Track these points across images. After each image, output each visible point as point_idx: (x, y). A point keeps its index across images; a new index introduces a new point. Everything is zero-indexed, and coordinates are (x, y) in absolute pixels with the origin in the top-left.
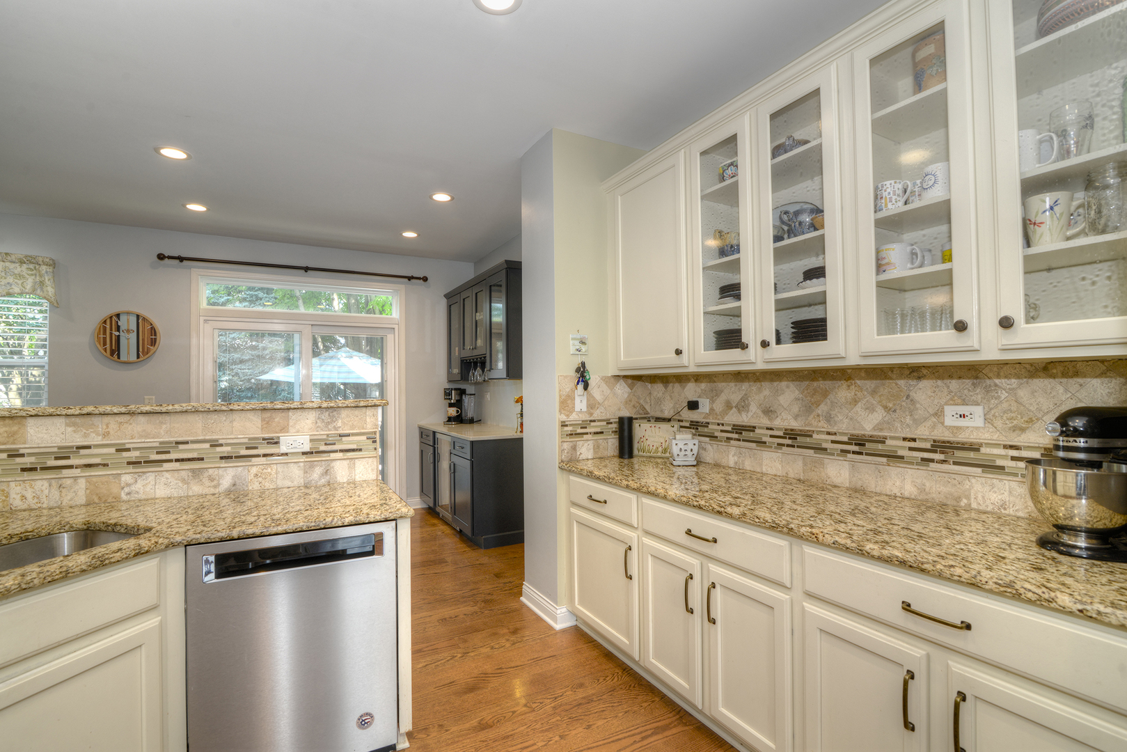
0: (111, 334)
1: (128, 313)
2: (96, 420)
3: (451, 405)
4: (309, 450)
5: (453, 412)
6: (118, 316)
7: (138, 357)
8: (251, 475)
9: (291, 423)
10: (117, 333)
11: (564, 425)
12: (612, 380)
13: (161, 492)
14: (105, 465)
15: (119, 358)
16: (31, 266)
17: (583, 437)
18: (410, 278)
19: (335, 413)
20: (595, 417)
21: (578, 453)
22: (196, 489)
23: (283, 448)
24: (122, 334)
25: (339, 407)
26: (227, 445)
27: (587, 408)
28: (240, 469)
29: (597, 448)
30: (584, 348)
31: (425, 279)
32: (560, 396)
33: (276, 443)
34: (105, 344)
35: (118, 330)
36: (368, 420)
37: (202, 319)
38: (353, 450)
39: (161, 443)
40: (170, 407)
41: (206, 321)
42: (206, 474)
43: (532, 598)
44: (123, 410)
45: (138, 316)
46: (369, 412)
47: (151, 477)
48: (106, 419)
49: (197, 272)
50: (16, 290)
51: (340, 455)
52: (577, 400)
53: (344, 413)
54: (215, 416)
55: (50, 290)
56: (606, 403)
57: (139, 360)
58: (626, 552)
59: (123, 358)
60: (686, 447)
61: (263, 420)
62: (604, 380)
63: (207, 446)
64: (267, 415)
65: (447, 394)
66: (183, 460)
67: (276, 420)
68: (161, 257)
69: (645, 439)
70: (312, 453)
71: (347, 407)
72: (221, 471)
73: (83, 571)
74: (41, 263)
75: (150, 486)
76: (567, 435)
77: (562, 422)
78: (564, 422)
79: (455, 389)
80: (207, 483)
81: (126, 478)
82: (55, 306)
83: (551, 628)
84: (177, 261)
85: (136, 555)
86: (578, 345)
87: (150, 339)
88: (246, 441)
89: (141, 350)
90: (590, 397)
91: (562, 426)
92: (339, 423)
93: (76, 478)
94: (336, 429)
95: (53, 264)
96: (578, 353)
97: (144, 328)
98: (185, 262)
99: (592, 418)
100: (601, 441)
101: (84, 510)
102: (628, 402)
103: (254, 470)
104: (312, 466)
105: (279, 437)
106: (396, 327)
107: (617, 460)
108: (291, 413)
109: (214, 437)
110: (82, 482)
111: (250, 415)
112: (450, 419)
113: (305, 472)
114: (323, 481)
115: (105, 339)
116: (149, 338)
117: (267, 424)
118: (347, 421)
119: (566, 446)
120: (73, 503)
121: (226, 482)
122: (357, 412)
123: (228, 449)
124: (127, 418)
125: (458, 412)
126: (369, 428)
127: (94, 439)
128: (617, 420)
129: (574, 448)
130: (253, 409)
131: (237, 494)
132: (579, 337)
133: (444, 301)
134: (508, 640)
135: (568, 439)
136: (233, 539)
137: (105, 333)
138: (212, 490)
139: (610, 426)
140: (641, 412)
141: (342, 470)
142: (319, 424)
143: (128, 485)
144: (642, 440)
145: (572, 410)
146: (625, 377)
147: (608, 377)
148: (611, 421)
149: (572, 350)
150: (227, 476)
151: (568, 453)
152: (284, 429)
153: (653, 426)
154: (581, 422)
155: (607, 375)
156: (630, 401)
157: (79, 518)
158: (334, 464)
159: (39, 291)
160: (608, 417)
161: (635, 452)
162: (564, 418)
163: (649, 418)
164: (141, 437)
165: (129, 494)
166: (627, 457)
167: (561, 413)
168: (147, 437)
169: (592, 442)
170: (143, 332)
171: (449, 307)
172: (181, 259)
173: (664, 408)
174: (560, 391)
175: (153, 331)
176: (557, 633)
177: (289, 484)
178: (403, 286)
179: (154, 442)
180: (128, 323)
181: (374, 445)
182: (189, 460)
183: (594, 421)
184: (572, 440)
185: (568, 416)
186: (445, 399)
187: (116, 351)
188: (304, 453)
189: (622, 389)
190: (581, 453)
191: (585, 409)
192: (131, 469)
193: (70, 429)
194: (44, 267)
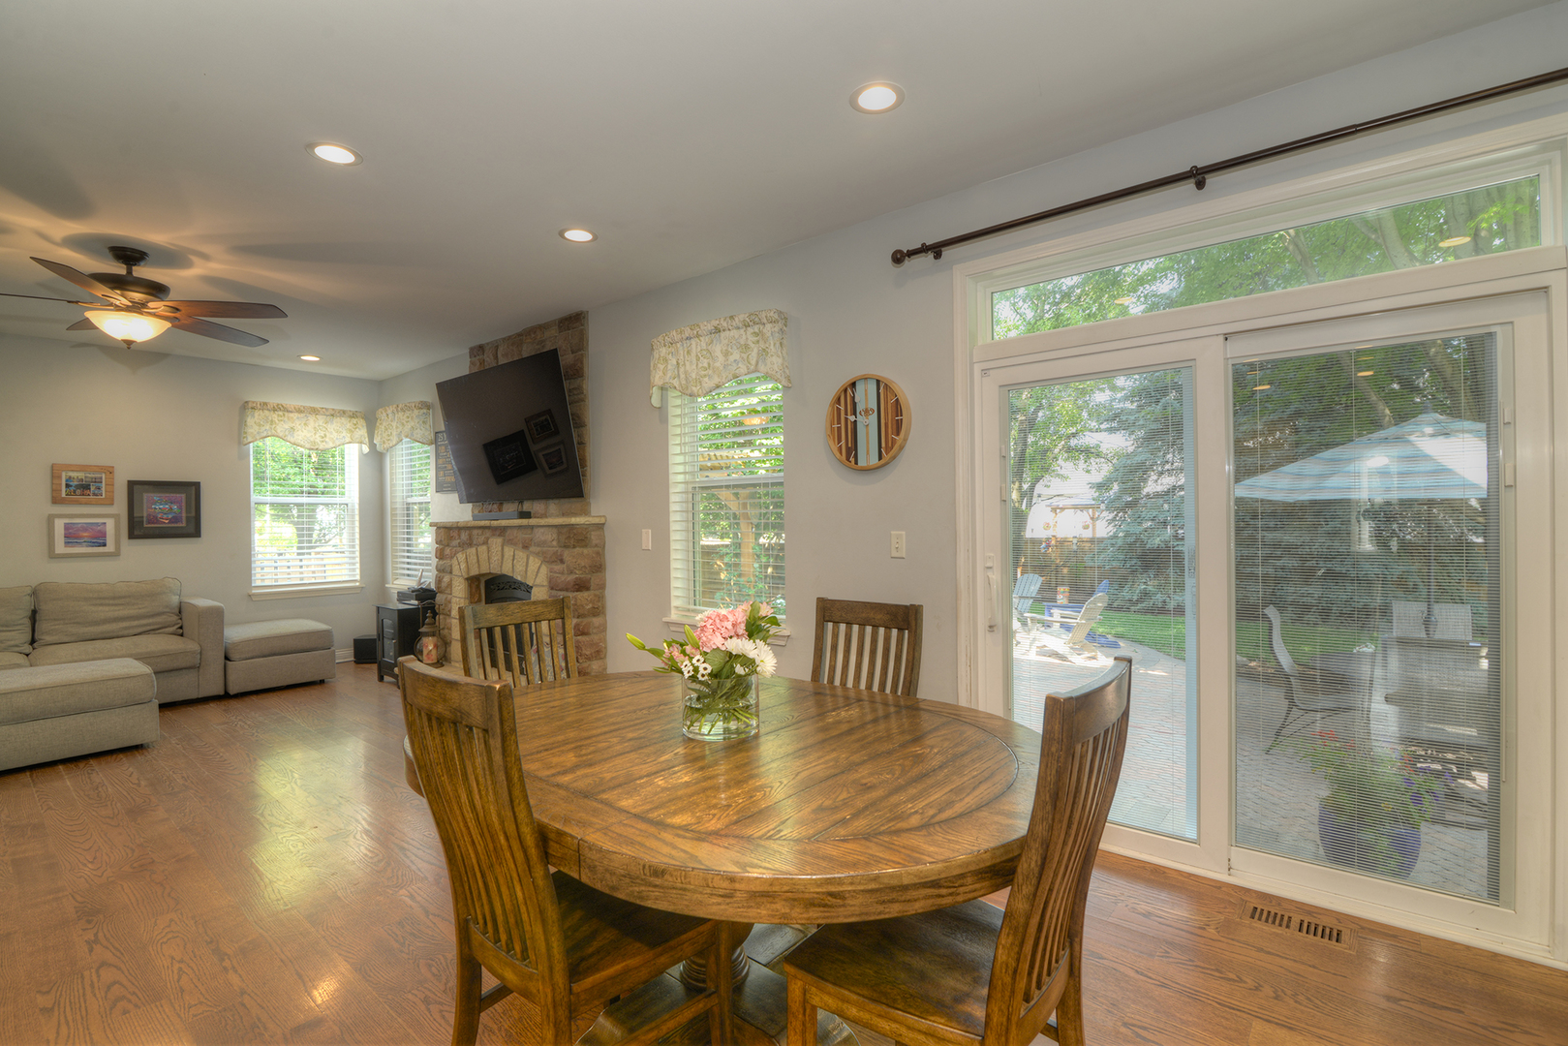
0: (846, 419)
1: (866, 378)
6: (853, 385)
7: (880, 458)
10: (852, 418)
15: (856, 463)
16: (756, 329)
24: (860, 418)
34: (839, 441)
35: (855, 413)
37: (977, 368)
41: (985, 372)
45: (878, 382)
49: (962, 264)
55: (778, 360)
57: (882, 462)
59: (862, 463)
68: (898, 258)
74: (765, 321)
84: (928, 255)
87: (894, 422)
89: (883, 445)
95: (784, 319)
97: (886, 403)
98: (943, 257)
115: (839, 429)
116: (893, 419)
137: (839, 422)
159: (762, 366)
170: (886, 409)
172: (936, 249)
175: (898, 408)
180: (866, 397)
187: (851, 452)
194: (769, 326)
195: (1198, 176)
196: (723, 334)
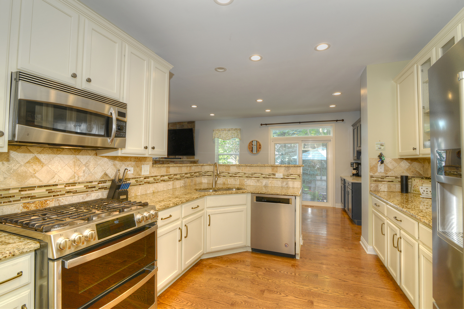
1: (255, 141)
2: (241, 167)
3: (354, 169)
4: (282, 178)
5: (355, 172)
6: (252, 141)
8: (270, 182)
9: (278, 170)
10: (252, 146)
11: (372, 177)
12: (399, 160)
13: (252, 184)
14: (242, 177)
16: (236, 131)
17: (382, 182)
18: (337, 121)
19: (289, 168)
20: (389, 174)
21: (379, 188)
22: (258, 184)
23: (276, 177)
24: (254, 146)
25: (290, 167)
26: (264, 174)
27: (384, 171)
28: (267, 181)
29: (389, 187)
30: (382, 147)
31: (343, 120)
32: (370, 166)
33: (275, 175)
34: (250, 149)
36: (298, 171)
38: (294, 179)
39: (252, 173)
40: (253, 165)
42: (260, 181)
43: (363, 242)
44: (245, 165)
45: (257, 141)
46: (298, 168)
47: (250, 180)
48: (242, 167)
49: (270, 127)
50: (234, 137)
51: (290, 180)
52: (379, 168)
53: (292, 168)
54: (262, 167)
55: (240, 136)
56: (395, 169)
57: (257, 153)
58: (382, 224)
59: (254, 153)
60: (427, 190)
61: (272, 169)
62: (394, 160)
63: (260, 174)
64: (273, 168)
65: (352, 164)
66: (256, 177)
67: (275, 169)
68: (261, 125)
69: (416, 186)
70: (283, 178)
71: (292, 167)
72: (263, 181)
73: (234, 193)
75: (249, 182)
76: (373, 181)
77: (371, 176)
78: (372, 176)
79: (355, 163)
80: (260, 183)
81: (246, 180)
82: (241, 140)
83: (365, 252)
84: (265, 125)
85: (242, 193)
86: (379, 146)
88: (268, 174)
89: (257, 150)
90: (386, 166)
91: (371, 177)
92: (290, 171)
93: (237, 179)
94: (289, 172)
95: (240, 130)
96: (379, 149)
97: (258, 144)
98: (267, 125)
99: (387, 175)
100: (392, 185)
101: (238, 185)
102: (408, 170)
103: (270, 181)
104: (283, 182)
105: (275, 174)
106: (332, 139)
107: (400, 193)
108: (278, 167)
109: (262, 172)
110: (238, 180)
111: (269, 167)
112: (354, 175)
113: (282, 183)
114: (286, 186)
116: (259, 147)
117: (273, 169)
118: (292, 171)
119: (372, 185)
120: (237, 184)
121: (264, 184)
122: (295, 168)
123: (265, 175)
124: (246, 167)
125: (357, 172)
126: (298, 173)
127: (240, 171)
128: (400, 177)
129: (377, 186)
130: (270, 166)
131: (266, 186)
132: (380, 143)
133: (352, 127)
134: (345, 250)
135: (374, 182)
136: (259, 194)
137: (250, 146)
138: (261, 185)
139: (397, 179)
140: (417, 174)
141: (291, 184)
142: (285, 171)
143: (246, 182)
144: (415, 186)
145: (377, 171)
146: (407, 159)
147: (396, 159)
148: (398, 177)
149: (377, 148)
150: (264, 182)
151: (374, 188)
152: (277, 172)
153: (421, 180)
154: (381, 176)
155: (396, 158)
156: (410, 169)
157: (236, 187)
158: (289, 182)
159: (237, 137)
160: (396, 175)
161: (409, 191)
162: (372, 174)
163: (422, 177)
164: (248, 171)
165: (246, 183)
166: (404, 192)
167: (370, 172)
168: (249, 171)
169: (387, 185)
171: (354, 130)
172: (266, 124)
173: (428, 173)
174: (370, 164)
175: (260, 145)
176: (367, 254)
177: (278, 186)
178: (334, 124)
179: (250, 173)
180: (255, 143)
181: (300, 178)
182: (257, 177)
183: (388, 176)
184: (376, 183)
185: (374, 174)
186: (351, 166)
187: (252, 151)
188: (281, 178)
189: (405, 165)
190: (381, 189)
191: (383, 171)
192: (246, 178)
193: (237, 169)
194: (238, 131)
195: (300, 123)
196: (230, 131)
